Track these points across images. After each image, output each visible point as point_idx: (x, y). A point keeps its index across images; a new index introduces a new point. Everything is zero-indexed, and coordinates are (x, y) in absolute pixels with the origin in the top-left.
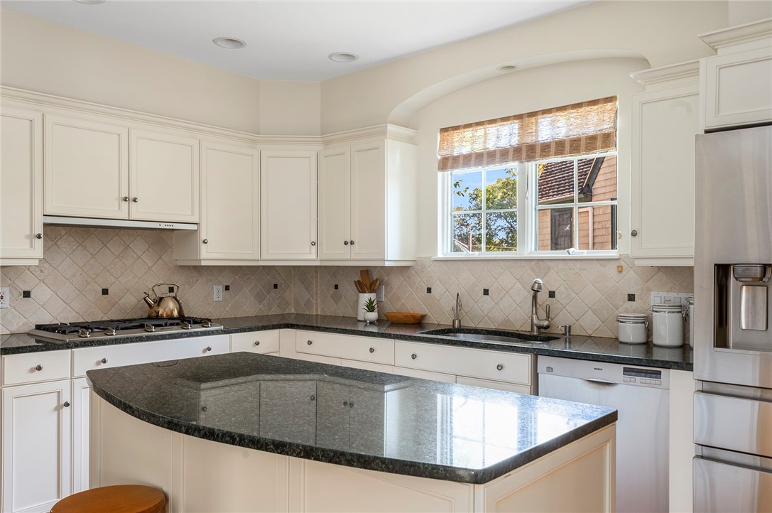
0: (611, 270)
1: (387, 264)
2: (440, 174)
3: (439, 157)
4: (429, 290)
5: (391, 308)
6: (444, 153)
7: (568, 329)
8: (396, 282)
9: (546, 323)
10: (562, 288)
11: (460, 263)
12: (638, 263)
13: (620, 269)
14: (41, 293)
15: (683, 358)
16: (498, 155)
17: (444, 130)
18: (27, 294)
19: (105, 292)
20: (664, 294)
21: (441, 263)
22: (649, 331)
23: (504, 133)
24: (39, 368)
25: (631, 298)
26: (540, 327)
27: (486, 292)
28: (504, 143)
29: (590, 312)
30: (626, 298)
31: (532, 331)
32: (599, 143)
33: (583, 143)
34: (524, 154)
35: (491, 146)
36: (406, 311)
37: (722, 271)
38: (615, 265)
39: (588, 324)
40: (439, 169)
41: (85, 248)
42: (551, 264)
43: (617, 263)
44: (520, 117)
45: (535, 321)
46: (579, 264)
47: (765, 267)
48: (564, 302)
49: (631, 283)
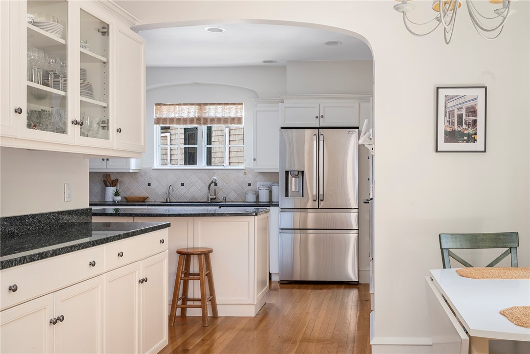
0: (242, 174)
1: (131, 171)
2: (155, 126)
3: (155, 117)
4: (149, 185)
5: (128, 194)
6: (158, 116)
7: (225, 199)
9: (214, 197)
10: (220, 181)
11: (168, 171)
12: (255, 171)
13: (245, 174)
15: (271, 203)
16: (188, 121)
17: (157, 104)
20: (261, 183)
21: (157, 171)
22: (257, 197)
23: (192, 111)
25: (250, 185)
26: (211, 199)
27: (183, 184)
28: (192, 115)
29: (233, 192)
30: (248, 185)
31: (208, 200)
32: (236, 121)
33: (229, 120)
34: (202, 122)
35: (185, 115)
36: (135, 196)
37: (287, 172)
38: (243, 172)
39: (232, 197)
40: (155, 123)
42: (216, 171)
43: (244, 171)
44: (199, 105)
45: (210, 197)
46: (228, 172)
47: (299, 171)
48: (221, 188)
49: (250, 179)
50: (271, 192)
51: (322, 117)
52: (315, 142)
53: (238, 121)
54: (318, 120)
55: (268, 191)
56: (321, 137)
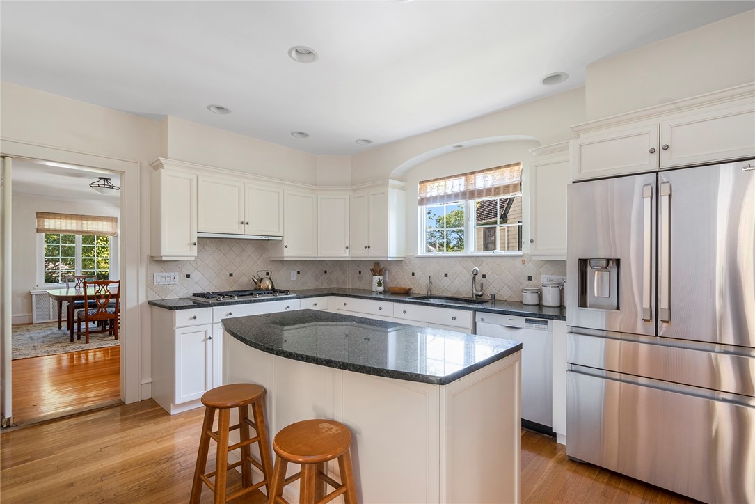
0: (518, 263)
1: (389, 259)
2: (419, 207)
3: (419, 198)
4: (413, 274)
5: (392, 284)
6: (422, 195)
7: (493, 297)
8: (394, 269)
9: (480, 293)
10: (490, 273)
11: (431, 258)
13: (524, 262)
14: (196, 276)
15: (560, 312)
16: (453, 197)
17: (421, 182)
18: (188, 276)
19: (231, 275)
20: (549, 276)
21: (420, 258)
22: (540, 298)
23: (456, 184)
24: (195, 318)
25: (530, 278)
26: (477, 296)
27: (446, 275)
28: (456, 190)
29: (506, 287)
30: (527, 278)
31: (473, 297)
32: (511, 189)
33: (502, 189)
34: (468, 196)
36: (400, 286)
37: (583, 263)
38: (520, 260)
39: (505, 294)
40: (419, 204)
41: (220, 250)
42: (483, 259)
43: (522, 259)
44: (465, 174)
45: (474, 292)
46: (499, 259)
47: (608, 260)
48: (491, 281)
49: (530, 270)
50: (562, 291)
51: (666, 148)
52: (647, 201)
53: (514, 188)
54: (655, 156)
55: (557, 289)
56: (664, 190)
